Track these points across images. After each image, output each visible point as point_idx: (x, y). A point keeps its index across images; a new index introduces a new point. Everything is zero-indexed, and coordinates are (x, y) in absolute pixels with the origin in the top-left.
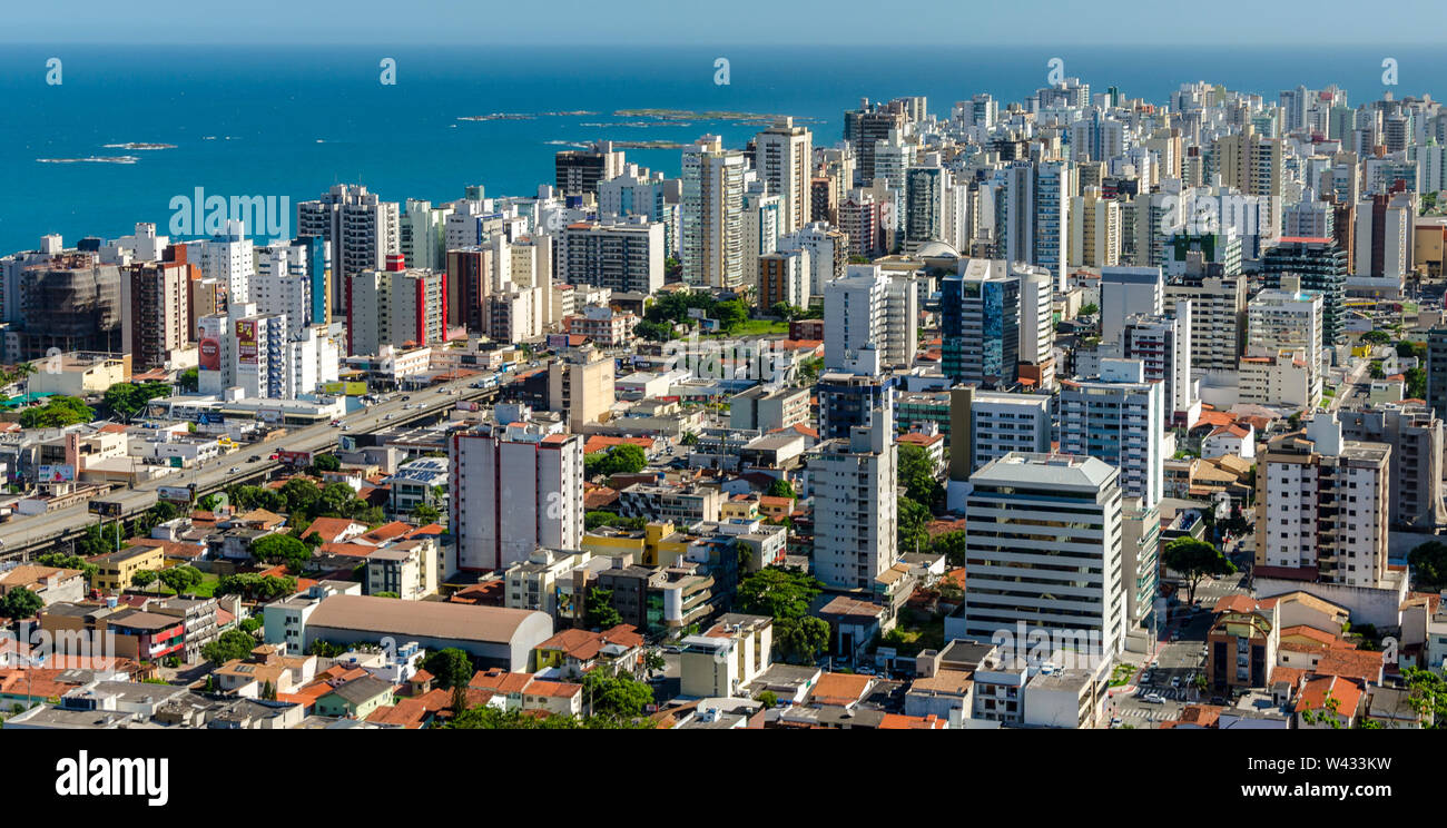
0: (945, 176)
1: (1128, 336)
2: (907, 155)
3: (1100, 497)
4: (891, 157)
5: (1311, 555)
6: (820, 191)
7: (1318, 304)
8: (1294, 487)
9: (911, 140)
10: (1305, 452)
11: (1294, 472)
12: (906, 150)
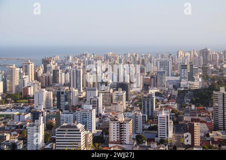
0: (60, 71)
1: (91, 101)
2: (53, 67)
3: (80, 131)
4: (50, 68)
5: (119, 139)
6: (36, 74)
7: (125, 93)
8: (116, 127)
9: (54, 64)
10: (117, 121)
11: (116, 124)
12: (53, 66)
